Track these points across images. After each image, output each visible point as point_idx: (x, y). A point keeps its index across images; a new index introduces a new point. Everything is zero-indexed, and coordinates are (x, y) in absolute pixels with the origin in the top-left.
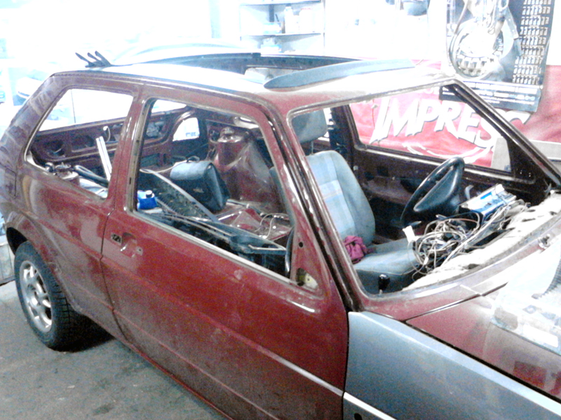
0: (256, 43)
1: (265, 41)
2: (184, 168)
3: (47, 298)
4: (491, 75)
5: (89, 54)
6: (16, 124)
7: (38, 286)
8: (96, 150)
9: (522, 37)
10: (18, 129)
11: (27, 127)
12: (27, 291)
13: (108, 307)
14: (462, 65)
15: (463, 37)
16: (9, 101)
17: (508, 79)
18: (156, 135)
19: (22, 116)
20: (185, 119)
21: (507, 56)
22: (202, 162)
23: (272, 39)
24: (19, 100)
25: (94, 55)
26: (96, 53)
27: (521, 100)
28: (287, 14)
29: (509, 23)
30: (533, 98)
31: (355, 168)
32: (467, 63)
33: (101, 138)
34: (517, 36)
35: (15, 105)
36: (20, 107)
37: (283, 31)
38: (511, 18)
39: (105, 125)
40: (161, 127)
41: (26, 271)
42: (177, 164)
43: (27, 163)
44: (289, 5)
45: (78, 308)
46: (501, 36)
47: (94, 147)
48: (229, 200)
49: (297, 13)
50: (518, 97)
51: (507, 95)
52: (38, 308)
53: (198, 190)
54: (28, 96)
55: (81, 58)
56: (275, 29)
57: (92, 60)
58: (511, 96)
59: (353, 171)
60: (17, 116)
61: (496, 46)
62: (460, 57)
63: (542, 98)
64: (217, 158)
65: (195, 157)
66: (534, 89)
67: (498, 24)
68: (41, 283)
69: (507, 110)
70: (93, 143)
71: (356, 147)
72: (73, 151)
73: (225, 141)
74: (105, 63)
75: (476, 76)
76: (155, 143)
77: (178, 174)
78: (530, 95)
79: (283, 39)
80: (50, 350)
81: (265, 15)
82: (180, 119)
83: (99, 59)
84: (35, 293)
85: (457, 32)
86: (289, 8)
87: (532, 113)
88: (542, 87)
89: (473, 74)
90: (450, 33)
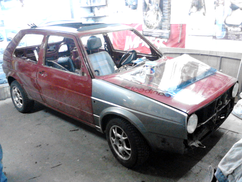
0: (86, 20)
1: (89, 18)
2: (61, 59)
3: (21, 97)
4: (156, 28)
5: (31, 24)
6: (9, 47)
7: (18, 94)
8: (34, 55)
9: (163, 16)
10: (9, 49)
11: (12, 48)
12: (14, 96)
13: (39, 94)
14: (148, 25)
15: (148, 16)
16: (5, 40)
17: (161, 29)
18: (53, 50)
19: (11, 45)
20: (63, 45)
21: (160, 22)
22: (67, 57)
23: (91, 18)
24: (8, 40)
25: (33, 24)
26: (34, 24)
27: (165, 35)
28: (96, 10)
29: (160, 12)
30: (168, 34)
31: (113, 57)
32: (149, 24)
33: (36, 50)
34: (162, 15)
35: (7, 41)
36: (9, 42)
37: (95, 15)
38: (160, 10)
39: (37, 47)
40: (55, 47)
41: (14, 90)
42: (59, 58)
43: (14, 57)
44: (96, 7)
45: (30, 98)
46: (158, 15)
47: (33, 54)
48: (76, 70)
49: (99, 9)
50: (164, 34)
51: (161, 34)
52: (18, 101)
53: (66, 66)
54: (11, 38)
55: (29, 25)
56: (92, 15)
57: (32, 26)
58: (162, 34)
59: (112, 58)
60: (9, 45)
61: (157, 19)
62: (148, 22)
63: (170, 35)
64: (73, 57)
65: (65, 56)
66: (168, 31)
67: (157, 12)
68: (19, 93)
69: (161, 38)
70: (33, 52)
71: (113, 50)
72: (27, 55)
73: (75, 51)
74: (36, 27)
75: (152, 28)
76: (53, 53)
77: (60, 61)
78: (167, 33)
79: (95, 18)
80: (22, 114)
81: (89, 10)
82: (61, 45)
83: (34, 25)
84: (17, 96)
85: (146, 14)
86: (96, 8)
87: (168, 39)
88: (170, 31)
89: (151, 27)
90: (144, 15)
